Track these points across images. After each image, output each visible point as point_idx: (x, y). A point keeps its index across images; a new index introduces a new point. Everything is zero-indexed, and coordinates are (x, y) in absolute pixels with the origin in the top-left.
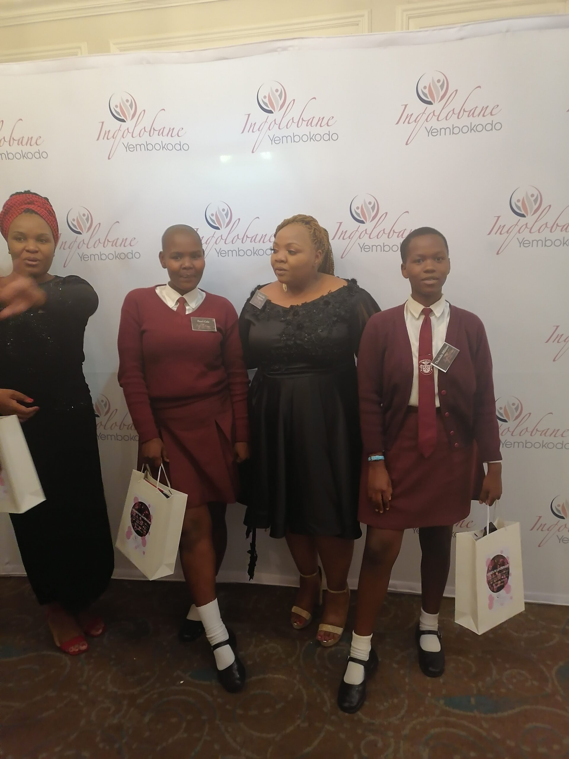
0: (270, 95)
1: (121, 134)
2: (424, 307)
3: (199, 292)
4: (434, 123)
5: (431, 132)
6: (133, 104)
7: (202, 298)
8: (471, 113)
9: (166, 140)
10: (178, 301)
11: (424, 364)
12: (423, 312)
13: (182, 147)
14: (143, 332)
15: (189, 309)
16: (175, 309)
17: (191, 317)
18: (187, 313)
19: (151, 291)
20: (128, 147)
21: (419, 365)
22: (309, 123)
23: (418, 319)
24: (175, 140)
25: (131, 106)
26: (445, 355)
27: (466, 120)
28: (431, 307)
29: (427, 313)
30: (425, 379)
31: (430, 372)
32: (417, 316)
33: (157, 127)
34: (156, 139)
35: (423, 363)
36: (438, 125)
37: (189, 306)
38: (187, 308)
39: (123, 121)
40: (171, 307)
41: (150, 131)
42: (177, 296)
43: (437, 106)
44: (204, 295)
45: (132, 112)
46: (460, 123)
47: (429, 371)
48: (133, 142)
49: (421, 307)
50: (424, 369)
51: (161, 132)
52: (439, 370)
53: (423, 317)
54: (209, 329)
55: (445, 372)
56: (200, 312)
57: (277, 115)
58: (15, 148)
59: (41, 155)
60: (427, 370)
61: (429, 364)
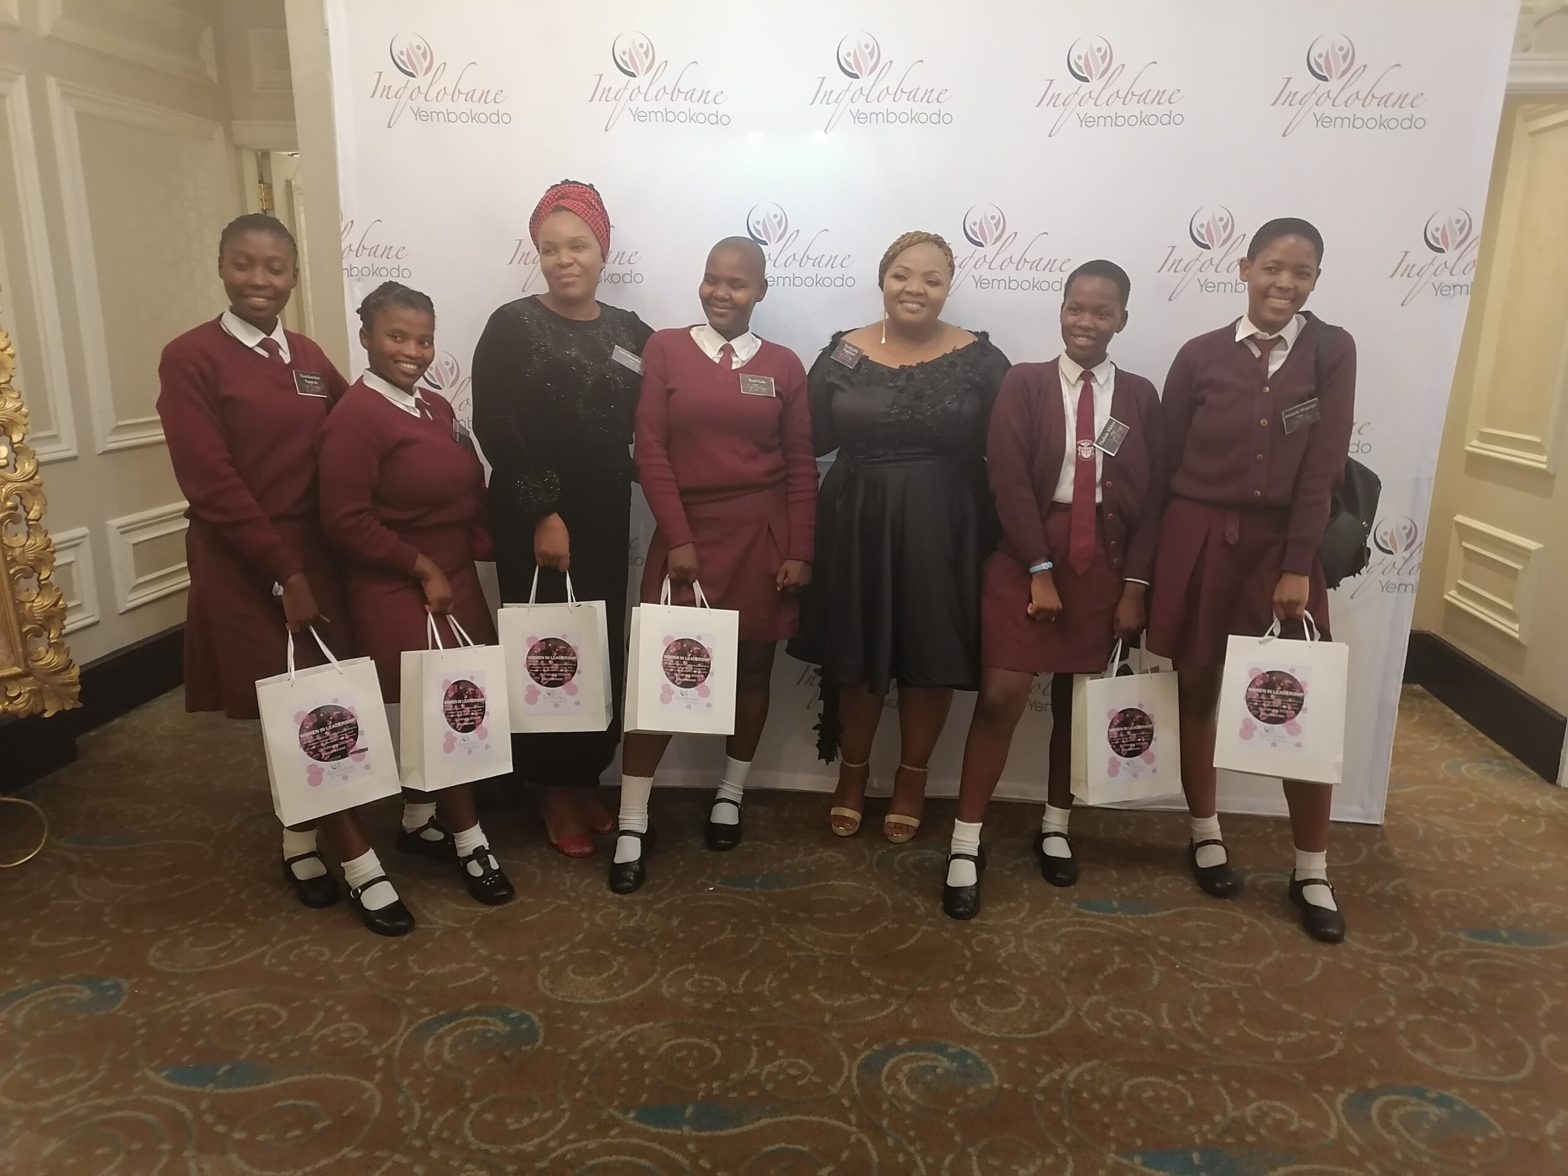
0: (857, 52)
1: (627, 93)
2: (1083, 370)
3: (752, 338)
4: (1089, 109)
5: (1085, 121)
6: (650, 51)
7: (757, 346)
8: (1142, 99)
9: (697, 107)
10: (722, 349)
11: (1082, 446)
12: (1082, 376)
13: (719, 120)
14: (671, 392)
15: (736, 362)
16: (717, 361)
17: (740, 375)
18: (734, 367)
19: (684, 334)
20: (637, 115)
21: (1077, 447)
22: (912, 96)
23: (1074, 386)
24: (710, 109)
25: (646, 54)
26: (1112, 434)
27: (1133, 108)
28: (1094, 370)
29: (1087, 377)
30: (1084, 467)
31: (1091, 456)
32: (1073, 380)
33: (685, 87)
34: (681, 105)
35: (1083, 444)
36: (1095, 112)
37: (737, 356)
38: (734, 359)
39: (632, 75)
40: (711, 358)
41: (673, 93)
42: (721, 342)
43: (1095, 85)
44: (759, 342)
45: (647, 63)
46: (1126, 111)
47: (1089, 455)
48: (646, 107)
49: (1080, 370)
50: (1083, 452)
51: (689, 96)
52: (1104, 453)
53: (1082, 382)
54: (764, 392)
55: (1113, 455)
56: (754, 366)
57: (865, 81)
58: (461, 106)
59: (500, 118)
60: (1086, 454)
61: (1090, 446)
